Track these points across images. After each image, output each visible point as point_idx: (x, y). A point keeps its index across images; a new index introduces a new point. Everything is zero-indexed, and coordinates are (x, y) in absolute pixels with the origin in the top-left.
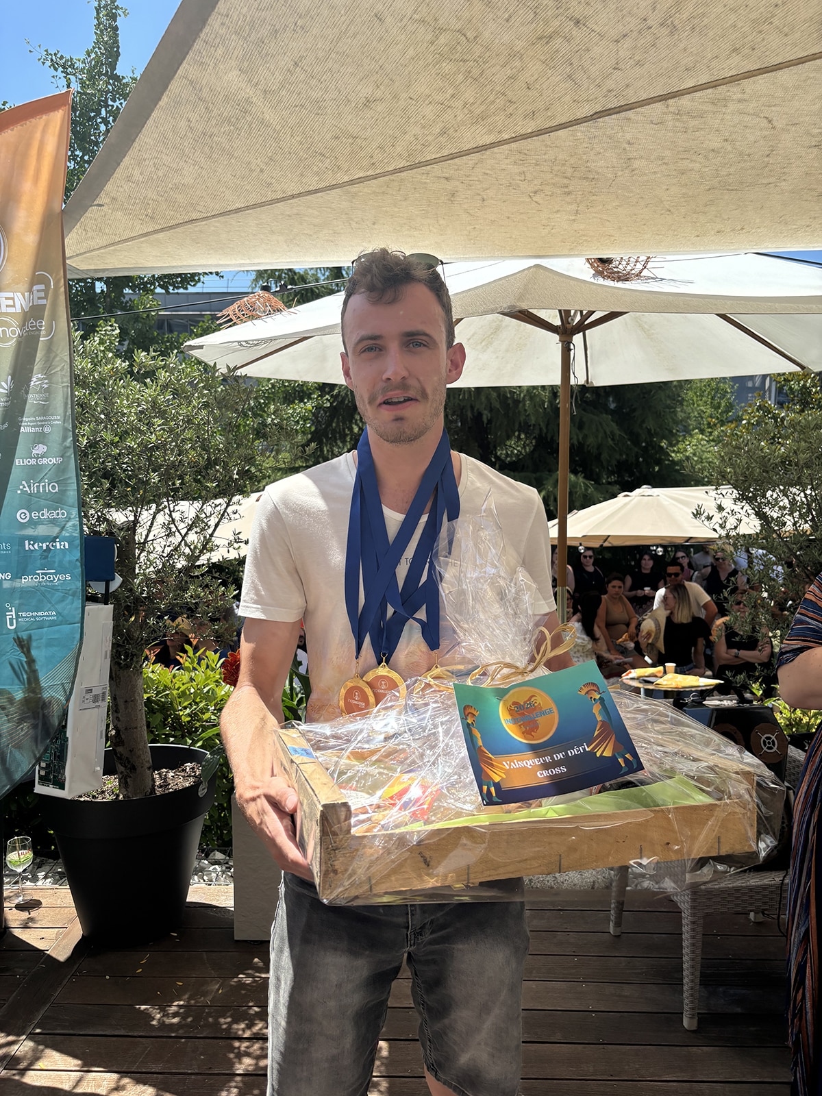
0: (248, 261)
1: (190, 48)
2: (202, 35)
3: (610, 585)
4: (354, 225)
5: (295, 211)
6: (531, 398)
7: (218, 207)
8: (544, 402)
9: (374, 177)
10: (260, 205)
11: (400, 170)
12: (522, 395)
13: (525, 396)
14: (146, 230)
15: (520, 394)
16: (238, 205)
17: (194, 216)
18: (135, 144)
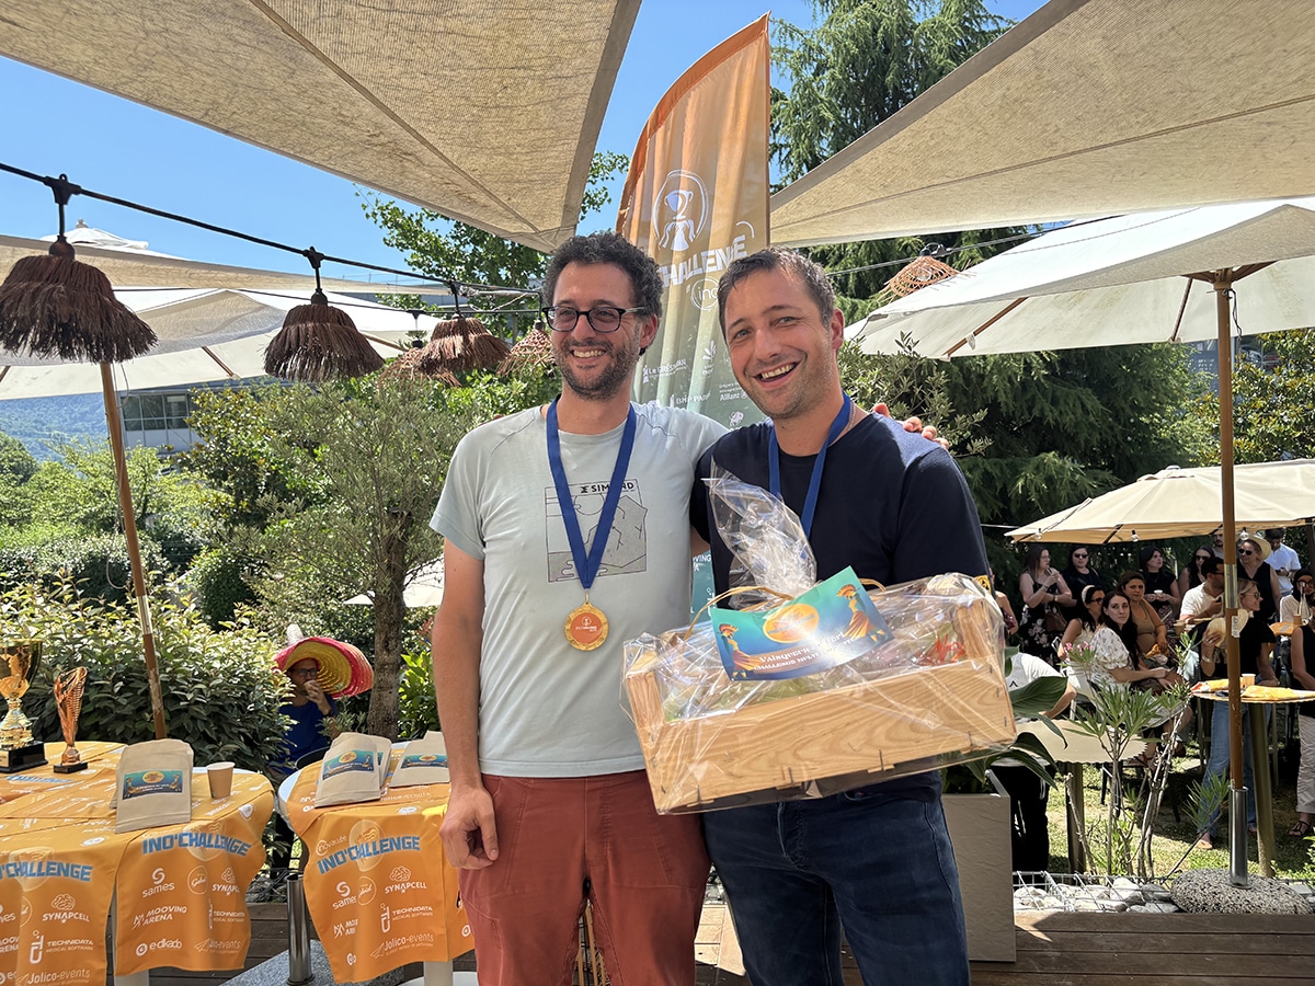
0: (955, 224)
1: (1060, 21)
2: (1081, 9)
3: (1127, 586)
4: (1119, 177)
5: (1061, 168)
6: (1000, 372)
7: (972, 170)
8: (1016, 374)
9: (1184, 127)
10: (1025, 165)
11: (1220, 119)
12: (989, 368)
13: (992, 369)
14: (868, 199)
15: (984, 368)
16: (997, 168)
17: (936, 182)
18: (926, 117)
